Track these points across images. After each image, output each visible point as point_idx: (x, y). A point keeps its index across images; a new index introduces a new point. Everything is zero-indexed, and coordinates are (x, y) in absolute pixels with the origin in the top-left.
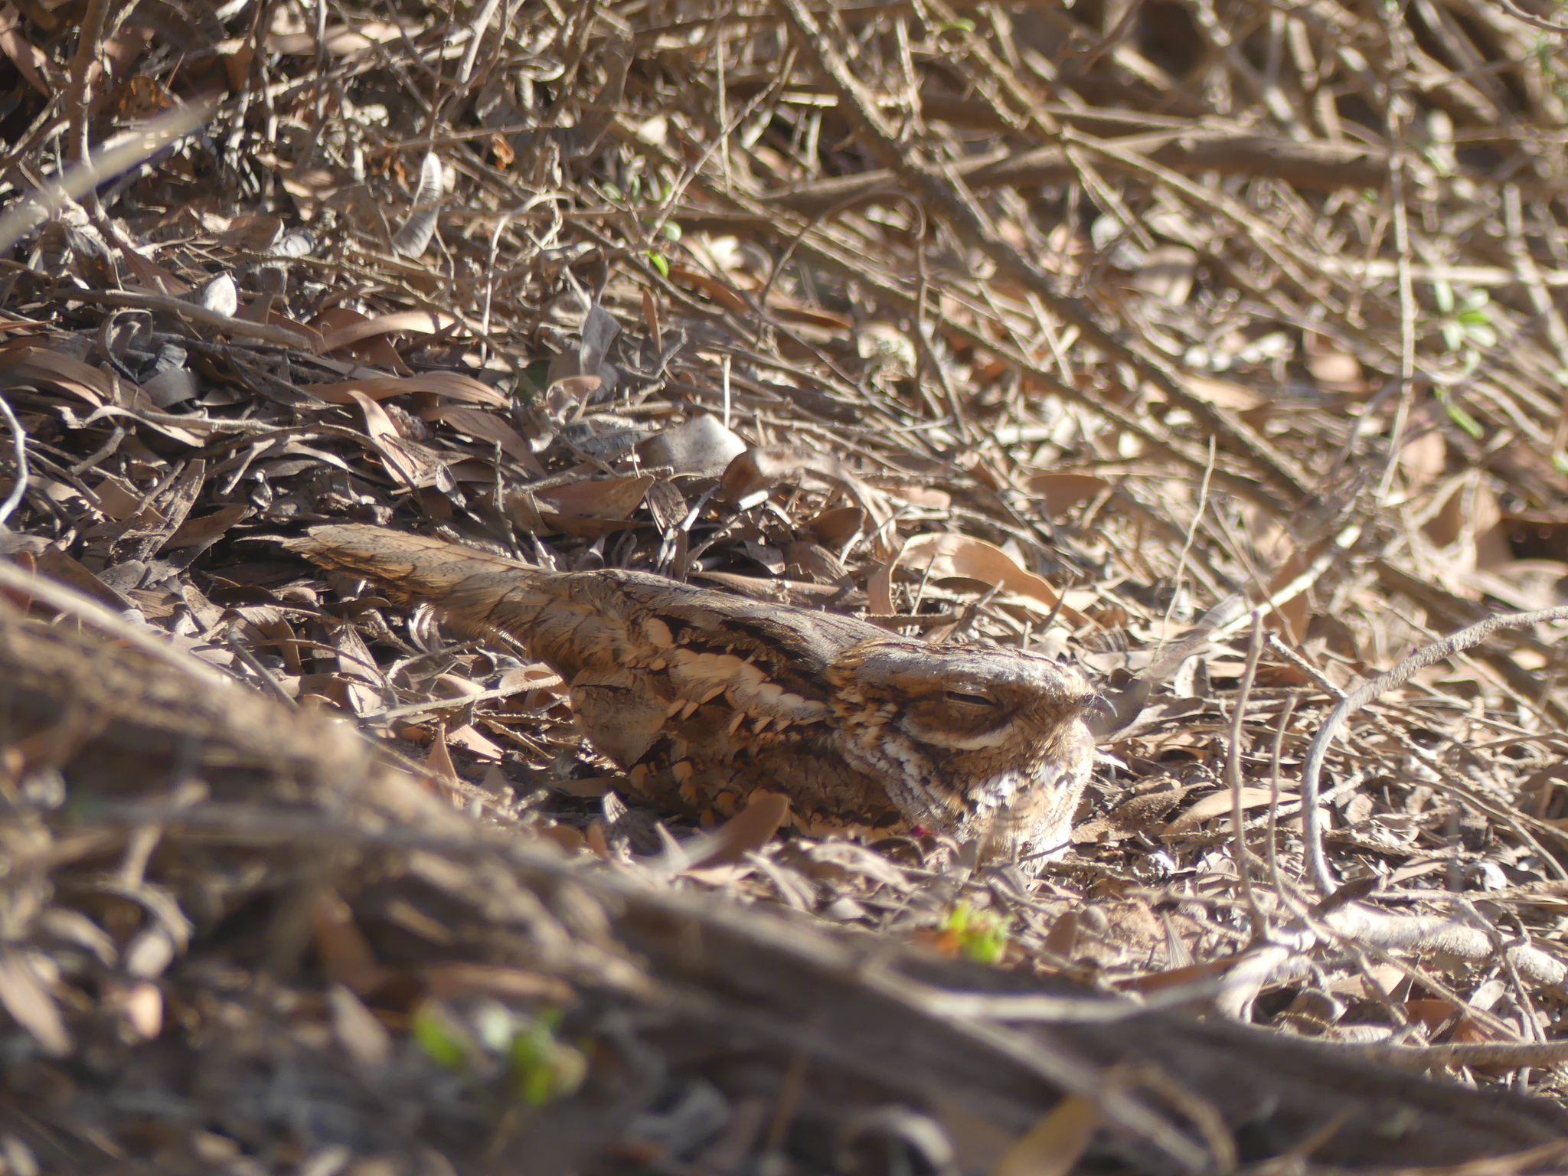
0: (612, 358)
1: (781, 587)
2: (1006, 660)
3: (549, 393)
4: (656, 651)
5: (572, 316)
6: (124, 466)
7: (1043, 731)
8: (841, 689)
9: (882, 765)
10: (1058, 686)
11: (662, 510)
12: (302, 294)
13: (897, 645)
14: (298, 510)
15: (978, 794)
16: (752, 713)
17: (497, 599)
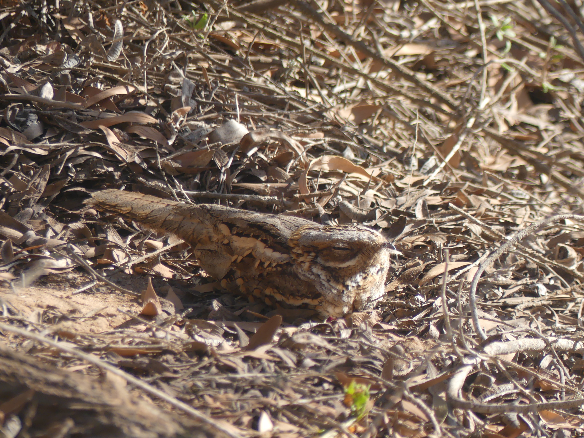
0: (193, 97)
1: (266, 186)
2: (353, 232)
3: (173, 116)
4: (224, 236)
5: (177, 79)
6: (20, 167)
7: (370, 258)
8: (294, 248)
9: (312, 277)
10: (373, 241)
11: (219, 160)
12: (76, 83)
13: (312, 228)
14: (86, 176)
15: (349, 283)
16: (263, 260)
17: (163, 219)
